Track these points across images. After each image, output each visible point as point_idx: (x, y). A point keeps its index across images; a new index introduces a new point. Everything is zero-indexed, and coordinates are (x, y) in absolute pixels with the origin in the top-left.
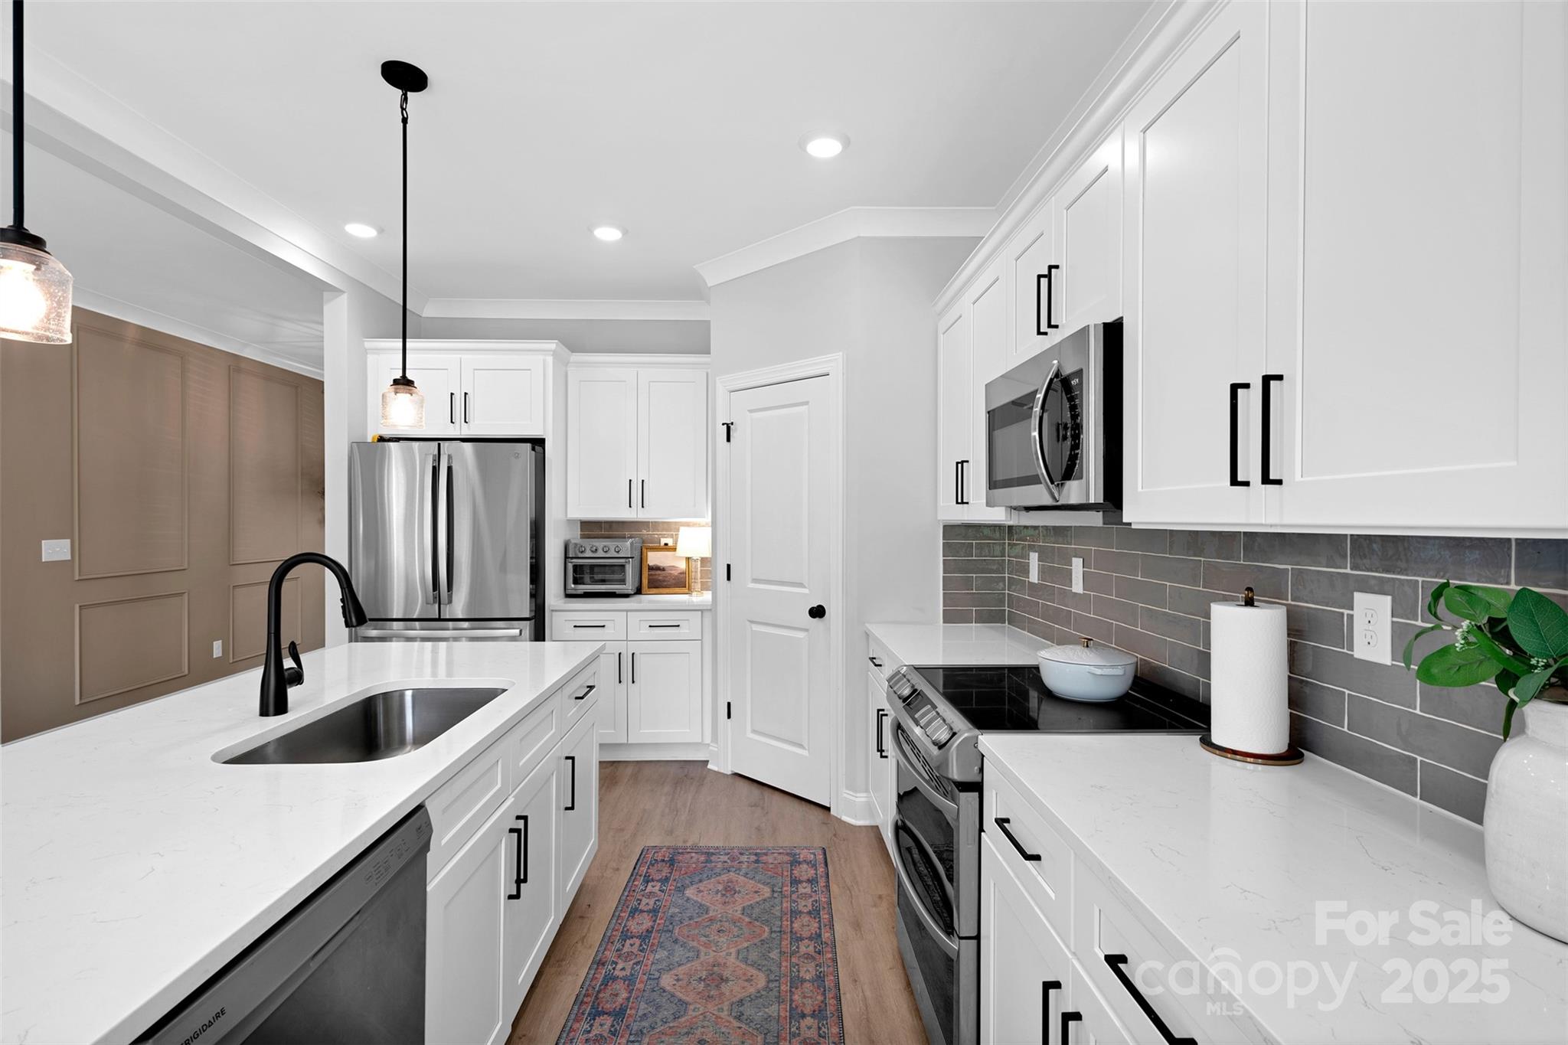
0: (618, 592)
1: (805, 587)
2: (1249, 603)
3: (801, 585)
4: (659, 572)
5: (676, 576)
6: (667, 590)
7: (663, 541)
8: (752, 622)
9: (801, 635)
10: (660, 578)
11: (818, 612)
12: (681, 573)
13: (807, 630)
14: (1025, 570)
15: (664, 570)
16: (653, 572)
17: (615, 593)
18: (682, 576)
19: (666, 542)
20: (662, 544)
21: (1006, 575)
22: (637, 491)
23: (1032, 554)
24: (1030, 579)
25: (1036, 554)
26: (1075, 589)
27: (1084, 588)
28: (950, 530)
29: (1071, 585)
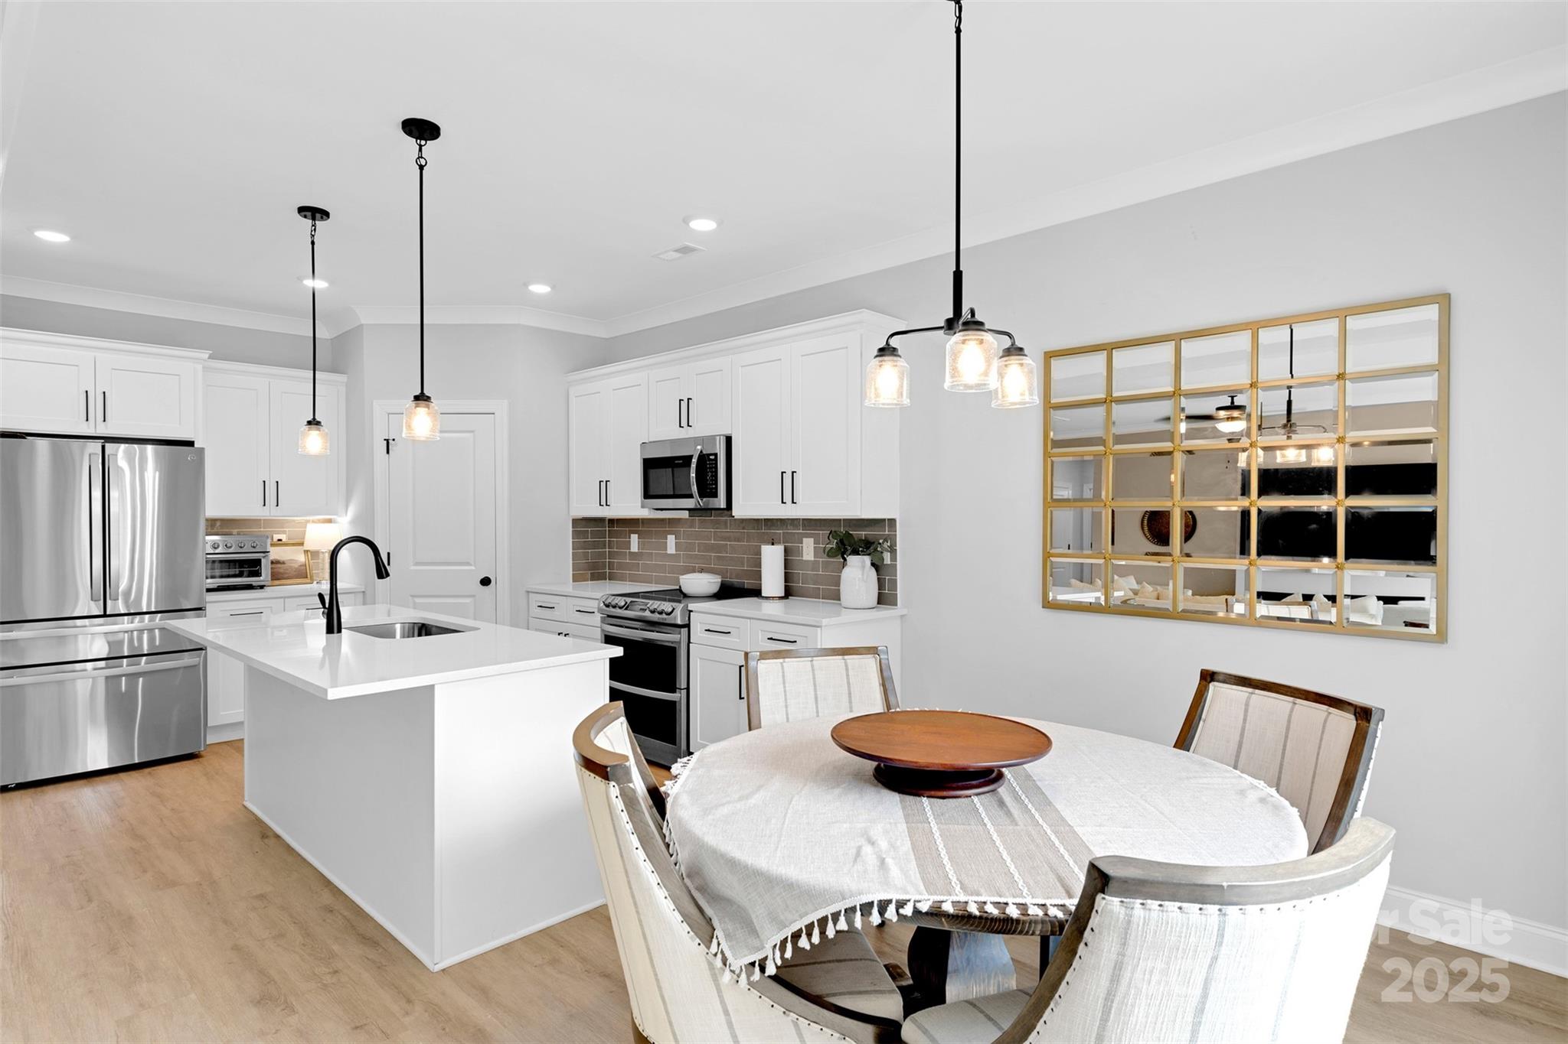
0: (254, 584)
1: (471, 565)
2: (773, 544)
3: (468, 564)
4: (279, 565)
5: (296, 569)
6: (288, 581)
7: (276, 537)
8: (413, 596)
9: (468, 600)
10: (281, 571)
11: (486, 582)
12: (301, 566)
13: (474, 596)
14: (628, 545)
15: (284, 563)
16: (273, 566)
17: (251, 585)
18: (302, 568)
19: (280, 538)
20: (275, 539)
21: (607, 550)
22: (272, 492)
23: (632, 535)
24: (632, 550)
25: (637, 535)
26: (669, 552)
27: (676, 551)
28: (576, 522)
29: (666, 550)
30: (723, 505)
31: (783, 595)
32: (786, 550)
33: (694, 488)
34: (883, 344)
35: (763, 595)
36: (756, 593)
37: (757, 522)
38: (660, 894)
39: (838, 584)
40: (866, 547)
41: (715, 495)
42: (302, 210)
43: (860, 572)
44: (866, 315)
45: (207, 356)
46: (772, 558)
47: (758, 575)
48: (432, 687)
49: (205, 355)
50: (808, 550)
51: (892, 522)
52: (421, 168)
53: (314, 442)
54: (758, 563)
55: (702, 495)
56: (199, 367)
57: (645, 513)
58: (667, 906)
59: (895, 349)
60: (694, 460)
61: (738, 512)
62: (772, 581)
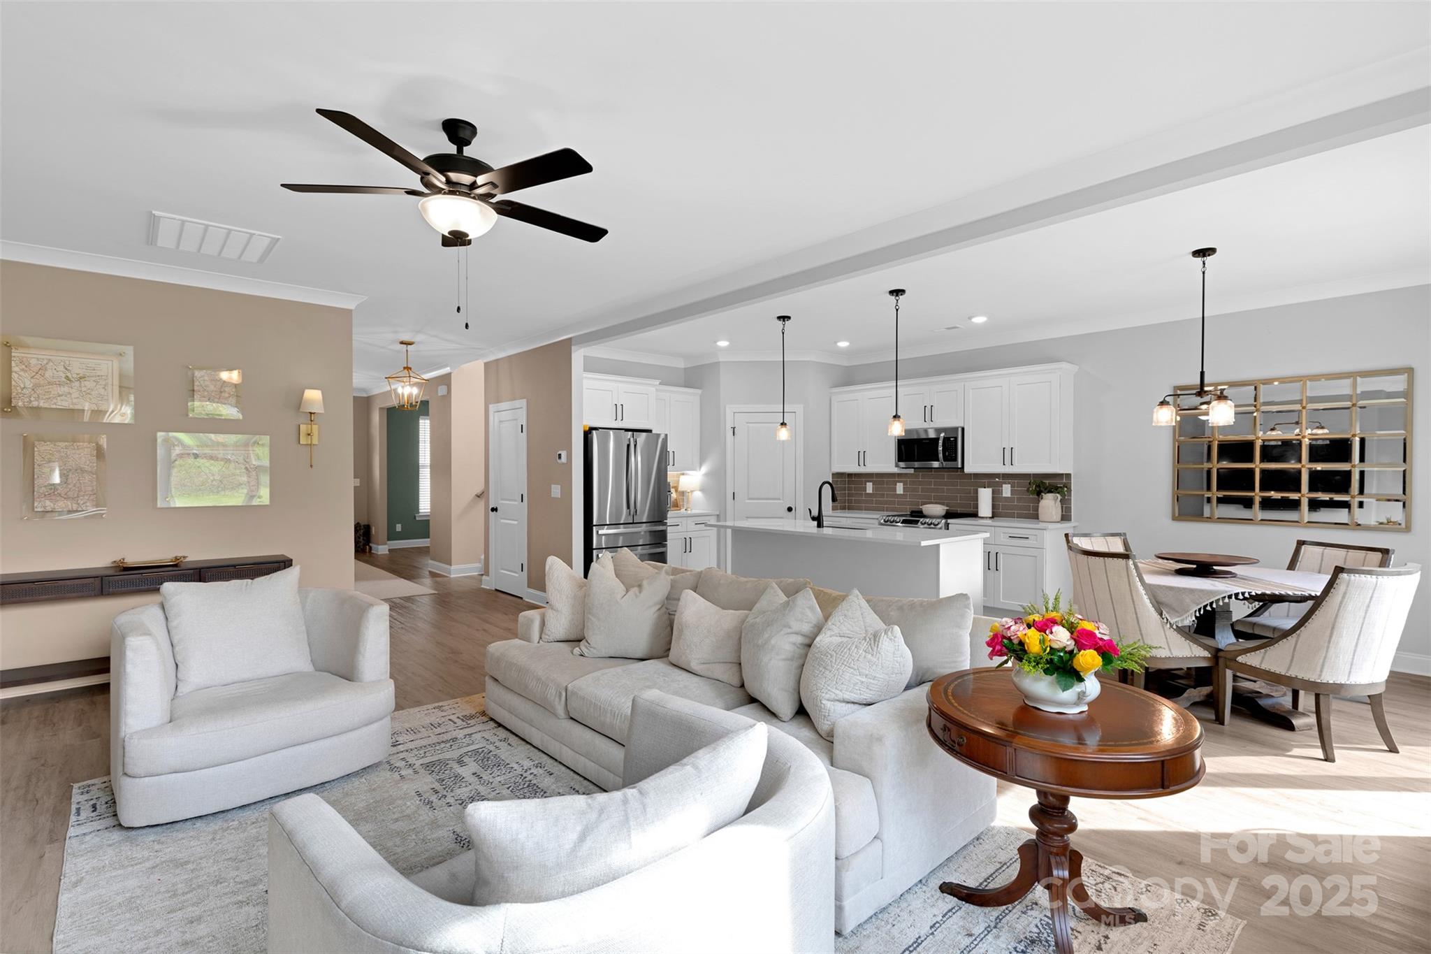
1: (781, 500)
2: (986, 488)
11: (790, 509)
13: (783, 517)
14: (864, 489)
18: (675, 501)
21: (847, 492)
22: (671, 458)
23: (868, 483)
24: (868, 492)
25: (871, 483)
26: (898, 492)
27: (904, 492)
28: (833, 474)
29: (896, 491)
30: (960, 466)
31: (991, 516)
32: (993, 492)
33: (941, 456)
34: (1162, 400)
35: (980, 515)
36: (974, 515)
37: (977, 476)
38: (1145, 597)
39: (1037, 510)
40: (1052, 489)
41: (955, 459)
42: (779, 318)
43: (1053, 502)
44: (1064, 365)
45: (658, 383)
46: (985, 496)
47: (976, 506)
48: (938, 546)
49: (657, 382)
50: (1007, 490)
51: (1068, 476)
52: (897, 310)
53: (783, 434)
54: (976, 499)
55: (945, 459)
56: (654, 389)
57: (896, 470)
58: (1147, 601)
59: (1168, 402)
60: (941, 442)
61: (967, 470)
62: (985, 508)
